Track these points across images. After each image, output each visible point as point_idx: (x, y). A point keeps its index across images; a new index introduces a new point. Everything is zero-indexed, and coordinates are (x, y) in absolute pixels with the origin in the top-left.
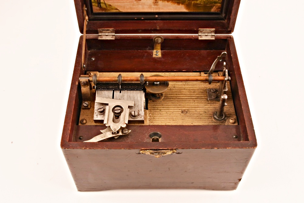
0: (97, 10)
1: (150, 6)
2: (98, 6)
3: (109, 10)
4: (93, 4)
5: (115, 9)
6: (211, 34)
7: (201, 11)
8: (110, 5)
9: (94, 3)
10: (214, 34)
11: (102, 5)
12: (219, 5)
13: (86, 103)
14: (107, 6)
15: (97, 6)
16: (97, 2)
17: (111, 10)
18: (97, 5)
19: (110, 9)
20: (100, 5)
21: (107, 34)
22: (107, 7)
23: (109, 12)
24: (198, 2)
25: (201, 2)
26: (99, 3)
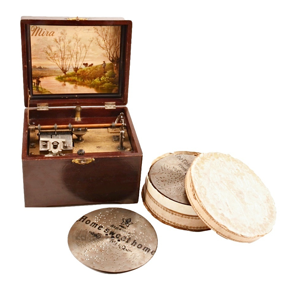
0: (36, 93)
1: (72, 90)
2: (37, 90)
3: (44, 93)
4: (33, 88)
5: (48, 92)
6: (113, 106)
7: (106, 92)
8: (45, 89)
9: (34, 87)
10: (115, 106)
11: (39, 89)
12: (117, 88)
13: (33, 144)
14: (43, 90)
18: (36, 89)
20: (38, 89)
21: (43, 107)
24: (103, 86)
25: (105, 86)
26: (37, 88)
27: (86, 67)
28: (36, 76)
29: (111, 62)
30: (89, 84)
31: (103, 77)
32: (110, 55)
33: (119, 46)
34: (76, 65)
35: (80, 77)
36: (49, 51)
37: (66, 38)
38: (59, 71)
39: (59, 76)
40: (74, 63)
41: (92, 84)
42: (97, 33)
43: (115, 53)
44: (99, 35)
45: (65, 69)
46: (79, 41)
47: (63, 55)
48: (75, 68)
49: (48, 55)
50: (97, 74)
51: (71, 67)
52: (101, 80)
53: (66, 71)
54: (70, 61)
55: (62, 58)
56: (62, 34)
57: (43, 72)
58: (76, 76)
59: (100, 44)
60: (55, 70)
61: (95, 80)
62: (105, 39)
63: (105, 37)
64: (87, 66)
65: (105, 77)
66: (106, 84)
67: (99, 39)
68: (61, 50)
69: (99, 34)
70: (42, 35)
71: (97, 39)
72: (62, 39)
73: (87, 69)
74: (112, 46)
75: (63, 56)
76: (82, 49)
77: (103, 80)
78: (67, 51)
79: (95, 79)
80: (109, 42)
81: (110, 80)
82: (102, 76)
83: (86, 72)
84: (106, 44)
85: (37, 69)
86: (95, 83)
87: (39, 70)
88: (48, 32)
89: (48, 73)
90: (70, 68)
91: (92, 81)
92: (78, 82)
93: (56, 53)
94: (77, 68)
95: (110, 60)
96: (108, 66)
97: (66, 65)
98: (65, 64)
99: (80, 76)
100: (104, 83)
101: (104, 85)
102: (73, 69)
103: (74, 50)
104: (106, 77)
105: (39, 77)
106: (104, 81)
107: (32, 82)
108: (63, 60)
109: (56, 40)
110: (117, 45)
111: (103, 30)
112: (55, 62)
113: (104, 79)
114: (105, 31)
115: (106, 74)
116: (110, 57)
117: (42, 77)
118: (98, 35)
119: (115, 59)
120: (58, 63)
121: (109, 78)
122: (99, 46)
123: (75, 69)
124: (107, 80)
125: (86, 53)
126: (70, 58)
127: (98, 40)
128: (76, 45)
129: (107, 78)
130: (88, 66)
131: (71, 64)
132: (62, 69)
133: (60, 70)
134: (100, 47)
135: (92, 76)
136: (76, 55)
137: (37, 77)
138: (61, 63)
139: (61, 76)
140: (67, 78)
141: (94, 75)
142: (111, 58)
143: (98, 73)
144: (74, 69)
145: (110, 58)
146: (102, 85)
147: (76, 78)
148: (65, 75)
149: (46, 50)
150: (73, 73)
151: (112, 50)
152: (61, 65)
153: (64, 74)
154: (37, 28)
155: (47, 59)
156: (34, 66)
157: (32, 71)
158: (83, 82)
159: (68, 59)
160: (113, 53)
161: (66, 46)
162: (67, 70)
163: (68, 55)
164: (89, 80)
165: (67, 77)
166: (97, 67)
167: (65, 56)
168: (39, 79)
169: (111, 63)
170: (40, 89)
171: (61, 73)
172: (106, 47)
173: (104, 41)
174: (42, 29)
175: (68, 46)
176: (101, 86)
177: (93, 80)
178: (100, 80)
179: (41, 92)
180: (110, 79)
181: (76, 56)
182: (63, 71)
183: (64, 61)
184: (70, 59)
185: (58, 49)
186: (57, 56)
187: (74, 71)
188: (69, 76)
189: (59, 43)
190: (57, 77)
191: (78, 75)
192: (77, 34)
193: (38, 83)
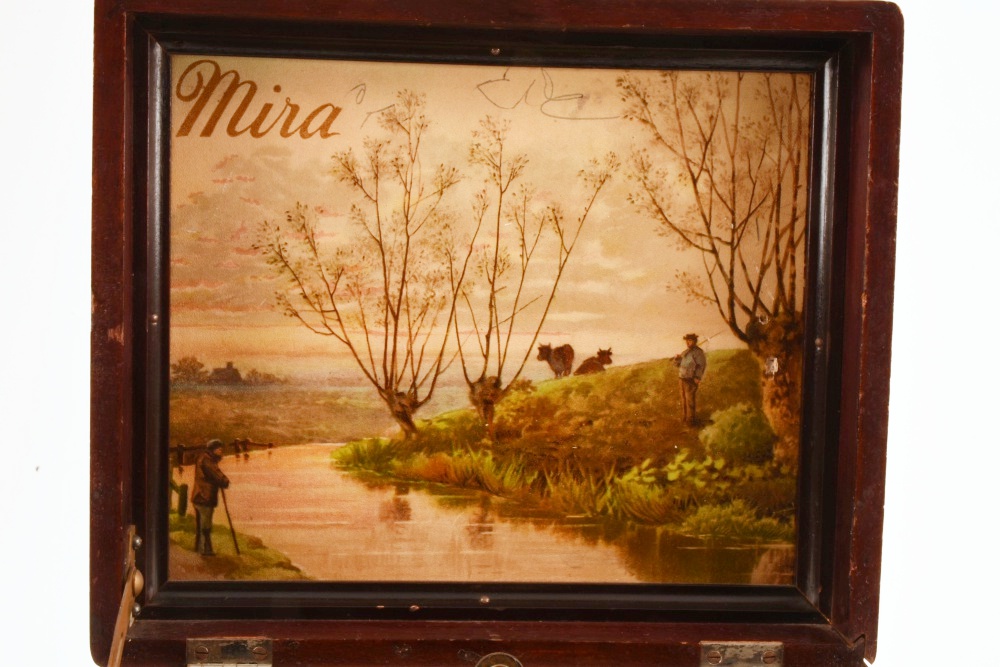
0: (189, 568)
2: (196, 549)
3: (249, 570)
4: (174, 535)
5: (280, 565)
8: (257, 543)
9: (179, 529)
11: (216, 540)
12: (786, 546)
14: (242, 547)
15: (188, 549)
16: (195, 523)
17: (257, 568)
18: (191, 538)
19: (257, 563)
20: (208, 543)
21: (230, 666)
22: (238, 552)
23: (248, 579)
24: (684, 530)
25: (697, 529)
26: (204, 531)
27: (557, 372)
28: (196, 442)
29: (743, 346)
30: (581, 511)
31: (680, 458)
32: (731, 286)
33: (800, 226)
34: (486, 357)
35: (518, 451)
36: (296, 251)
37: (422, 155)
38: (361, 403)
39: (365, 445)
40: (472, 345)
41: (604, 510)
42: (645, 121)
43: (771, 272)
44: (659, 138)
45: (404, 388)
46: (513, 175)
47: (395, 277)
48: (482, 379)
49: (287, 275)
50: (642, 430)
51: (453, 372)
52: (672, 476)
53: (416, 405)
54: (441, 329)
55: (388, 303)
56: (393, 121)
57: (249, 411)
58: (486, 441)
59: (664, 206)
60: (336, 396)
61: (627, 477)
62: (696, 170)
63: (695, 154)
64: (567, 369)
65: (698, 453)
66: (704, 511)
67: (656, 167)
68: (380, 243)
69: (653, 126)
70: (254, 130)
71: (644, 168)
72: (392, 157)
73: (567, 391)
74: (746, 221)
75: (394, 290)
76: (530, 239)
77: (681, 479)
78: (428, 251)
79: (622, 471)
80: (723, 189)
81: (733, 480)
82: (677, 452)
83: (558, 414)
84: (705, 202)
85: (207, 388)
86: (627, 501)
87: (220, 397)
88: (295, 109)
89: (280, 419)
90: (444, 384)
91: (602, 488)
92: (501, 491)
93: (348, 261)
94: (497, 382)
95: (733, 324)
96: (722, 371)
97: (416, 358)
98: (410, 352)
99: (516, 442)
100: (694, 500)
101: (692, 519)
102: (467, 389)
103: (478, 242)
104: (709, 461)
105: (216, 445)
106: (693, 487)
107: (166, 485)
108: (396, 318)
109: (349, 167)
110: (785, 220)
111: (681, 100)
112: (338, 331)
113: (693, 473)
114: (701, 112)
115: (709, 434)
116: (731, 305)
117: (242, 447)
118: (650, 135)
119: (773, 324)
120: (358, 340)
121: (729, 465)
122: (657, 223)
123: (479, 389)
124: (709, 482)
125: (561, 269)
126: (442, 307)
127: (652, 176)
128: (493, 210)
129: (712, 469)
130: (576, 365)
131: (452, 346)
132: (388, 389)
133: (369, 395)
134: (666, 227)
135: (604, 444)
136: (492, 283)
137: (202, 448)
138: (377, 344)
139: (376, 443)
140: (420, 462)
141: (620, 438)
142: (745, 308)
143: (644, 423)
144: (472, 386)
145: (737, 309)
146: (678, 522)
147: (489, 459)
148: (407, 433)
149: (273, 240)
150: (464, 419)
151: (752, 249)
152: (378, 357)
153: (396, 429)
154: (217, 78)
155: (281, 309)
156: (185, 360)
157: (172, 403)
158: (536, 496)
159: (431, 311)
160: (754, 271)
161: (417, 215)
162: (423, 393)
163: (433, 280)
164: (577, 476)
165: (418, 449)
166: (637, 374)
167: (410, 289)
168: (217, 459)
169: (741, 354)
170: (220, 543)
171: (375, 415)
172: (708, 225)
173: (695, 181)
174: (253, 89)
175: (433, 211)
176: (670, 528)
177: (608, 479)
178: (662, 480)
179: (228, 565)
180: (735, 473)
181: (488, 292)
182: (390, 402)
183: (403, 328)
184: (448, 310)
185: (365, 234)
186: (355, 290)
187: (475, 402)
188: (431, 442)
189: (369, 186)
190: (348, 449)
191: (502, 434)
192: (499, 128)
193: (206, 495)
